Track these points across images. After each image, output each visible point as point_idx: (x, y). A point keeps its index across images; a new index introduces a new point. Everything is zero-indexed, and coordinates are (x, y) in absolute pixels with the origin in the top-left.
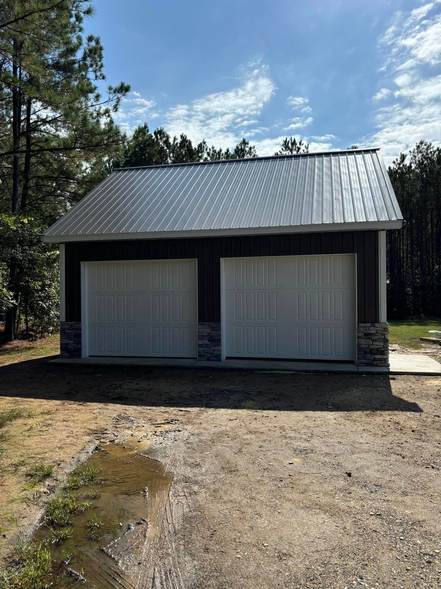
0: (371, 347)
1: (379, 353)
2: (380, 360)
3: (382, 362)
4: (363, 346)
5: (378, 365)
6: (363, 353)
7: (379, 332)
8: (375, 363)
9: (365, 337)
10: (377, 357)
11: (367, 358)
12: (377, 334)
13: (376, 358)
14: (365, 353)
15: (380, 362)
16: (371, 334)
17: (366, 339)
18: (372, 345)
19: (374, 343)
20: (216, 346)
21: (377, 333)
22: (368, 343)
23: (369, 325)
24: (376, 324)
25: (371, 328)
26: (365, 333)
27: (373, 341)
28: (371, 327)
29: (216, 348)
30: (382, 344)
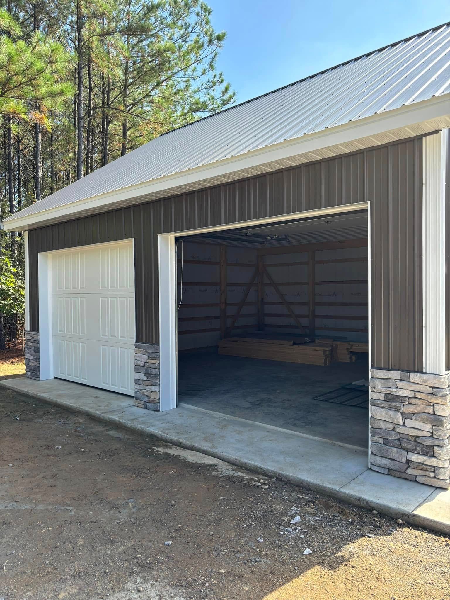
0: (400, 430)
1: (419, 449)
2: (420, 466)
3: (427, 473)
4: (382, 425)
5: (418, 479)
6: (381, 441)
7: (418, 395)
8: (410, 471)
9: (386, 404)
10: (415, 458)
11: (391, 457)
12: (413, 401)
13: (411, 461)
14: (386, 442)
15: (421, 472)
16: (401, 399)
17: (389, 408)
18: (404, 425)
19: (408, 422)
20: (153, 385)
21: (415, 397)
22: (393, 419)
23: (396, 375)
24: (412, 375)
25: (400, 384)
26: (386, 394)
27: (405, 416)
28: (401, 380)
29: (153, 388)
30: (428, 427)
